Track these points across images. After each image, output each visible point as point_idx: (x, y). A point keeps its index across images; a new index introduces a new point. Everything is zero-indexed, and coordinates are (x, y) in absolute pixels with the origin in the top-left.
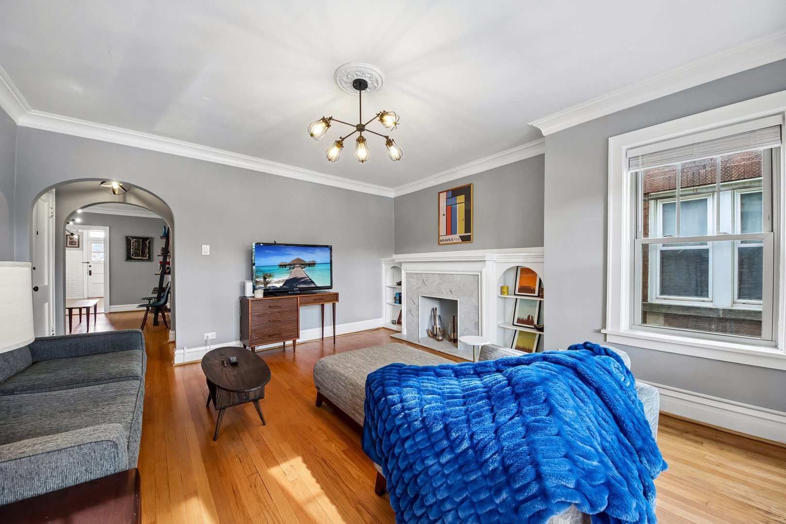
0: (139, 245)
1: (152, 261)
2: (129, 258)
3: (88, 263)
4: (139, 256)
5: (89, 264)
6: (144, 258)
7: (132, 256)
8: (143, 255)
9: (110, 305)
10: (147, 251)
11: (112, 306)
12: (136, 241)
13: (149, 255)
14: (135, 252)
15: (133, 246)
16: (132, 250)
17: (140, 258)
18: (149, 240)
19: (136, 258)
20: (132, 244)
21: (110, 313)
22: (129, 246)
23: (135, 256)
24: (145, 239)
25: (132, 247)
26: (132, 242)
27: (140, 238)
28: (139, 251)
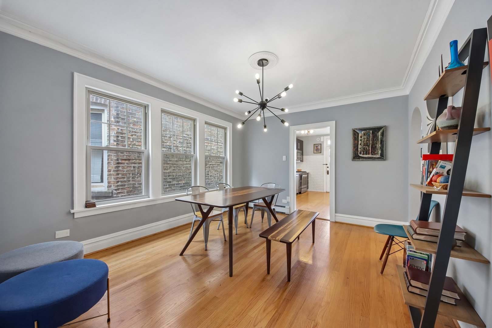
0: (368, 140)
1: (385, 160)
2: (356, 157)
3: (327, 164)
4: (369, 154)
5: (327, 166)
6: (374, 156)
7: (360, 154)
8: (374, 152)
9: (336, 212)
10: (379, 145)
11: (337, 215)
12: (364, 135)
13: (382, 151)
14: (364, 149)
15: (361, 140)
16: (359, 146)
17: (370, 156)
18: (381, 131)
19: (365, 156)
20: (360, 138)
21: (336, 222)
22: (356, 142)
23: (364, 154)
24: (375, 130)
25: (360, 142)
26: (360, 135)
27: (369, 129)
28: (369, 147)
